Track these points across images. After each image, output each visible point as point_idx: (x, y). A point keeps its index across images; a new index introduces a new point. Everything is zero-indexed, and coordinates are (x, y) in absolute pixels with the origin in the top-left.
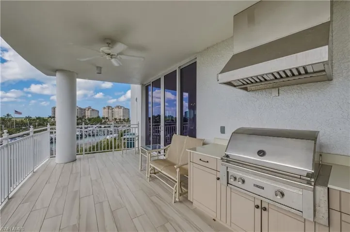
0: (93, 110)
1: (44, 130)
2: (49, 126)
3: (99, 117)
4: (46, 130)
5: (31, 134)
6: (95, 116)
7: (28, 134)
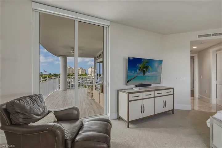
0: (82, 69)
1: (56, 78)
2: (58, 77)
3: (86, 74)
4: (57, 78)
5: (53, 79)
6: (84, 73)
7: (52, 79)
